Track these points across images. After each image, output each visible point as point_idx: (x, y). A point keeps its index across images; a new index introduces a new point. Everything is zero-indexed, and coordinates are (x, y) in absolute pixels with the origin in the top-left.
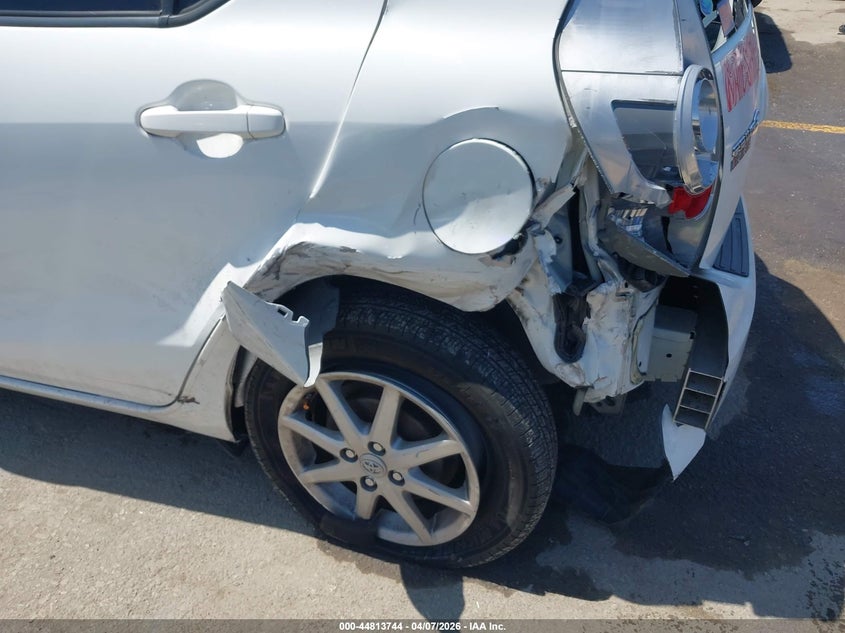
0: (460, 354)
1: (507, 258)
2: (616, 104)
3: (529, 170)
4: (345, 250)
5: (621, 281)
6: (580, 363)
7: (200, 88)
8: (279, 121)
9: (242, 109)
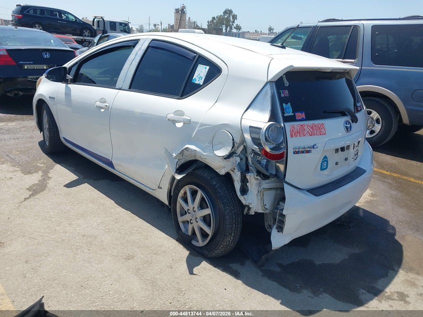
0: (215, 185)
1: (227, 159)
2: (250, 126)
3: (233, 140)
4: (195, 150)
5: (256, 174)
6: (245, 196)
7: (179, 112)
8: (190, 120)
9: (185, 117)
